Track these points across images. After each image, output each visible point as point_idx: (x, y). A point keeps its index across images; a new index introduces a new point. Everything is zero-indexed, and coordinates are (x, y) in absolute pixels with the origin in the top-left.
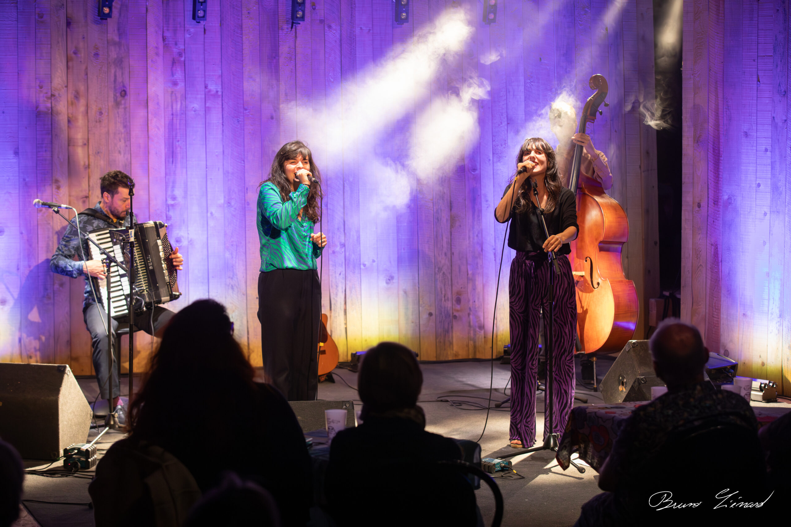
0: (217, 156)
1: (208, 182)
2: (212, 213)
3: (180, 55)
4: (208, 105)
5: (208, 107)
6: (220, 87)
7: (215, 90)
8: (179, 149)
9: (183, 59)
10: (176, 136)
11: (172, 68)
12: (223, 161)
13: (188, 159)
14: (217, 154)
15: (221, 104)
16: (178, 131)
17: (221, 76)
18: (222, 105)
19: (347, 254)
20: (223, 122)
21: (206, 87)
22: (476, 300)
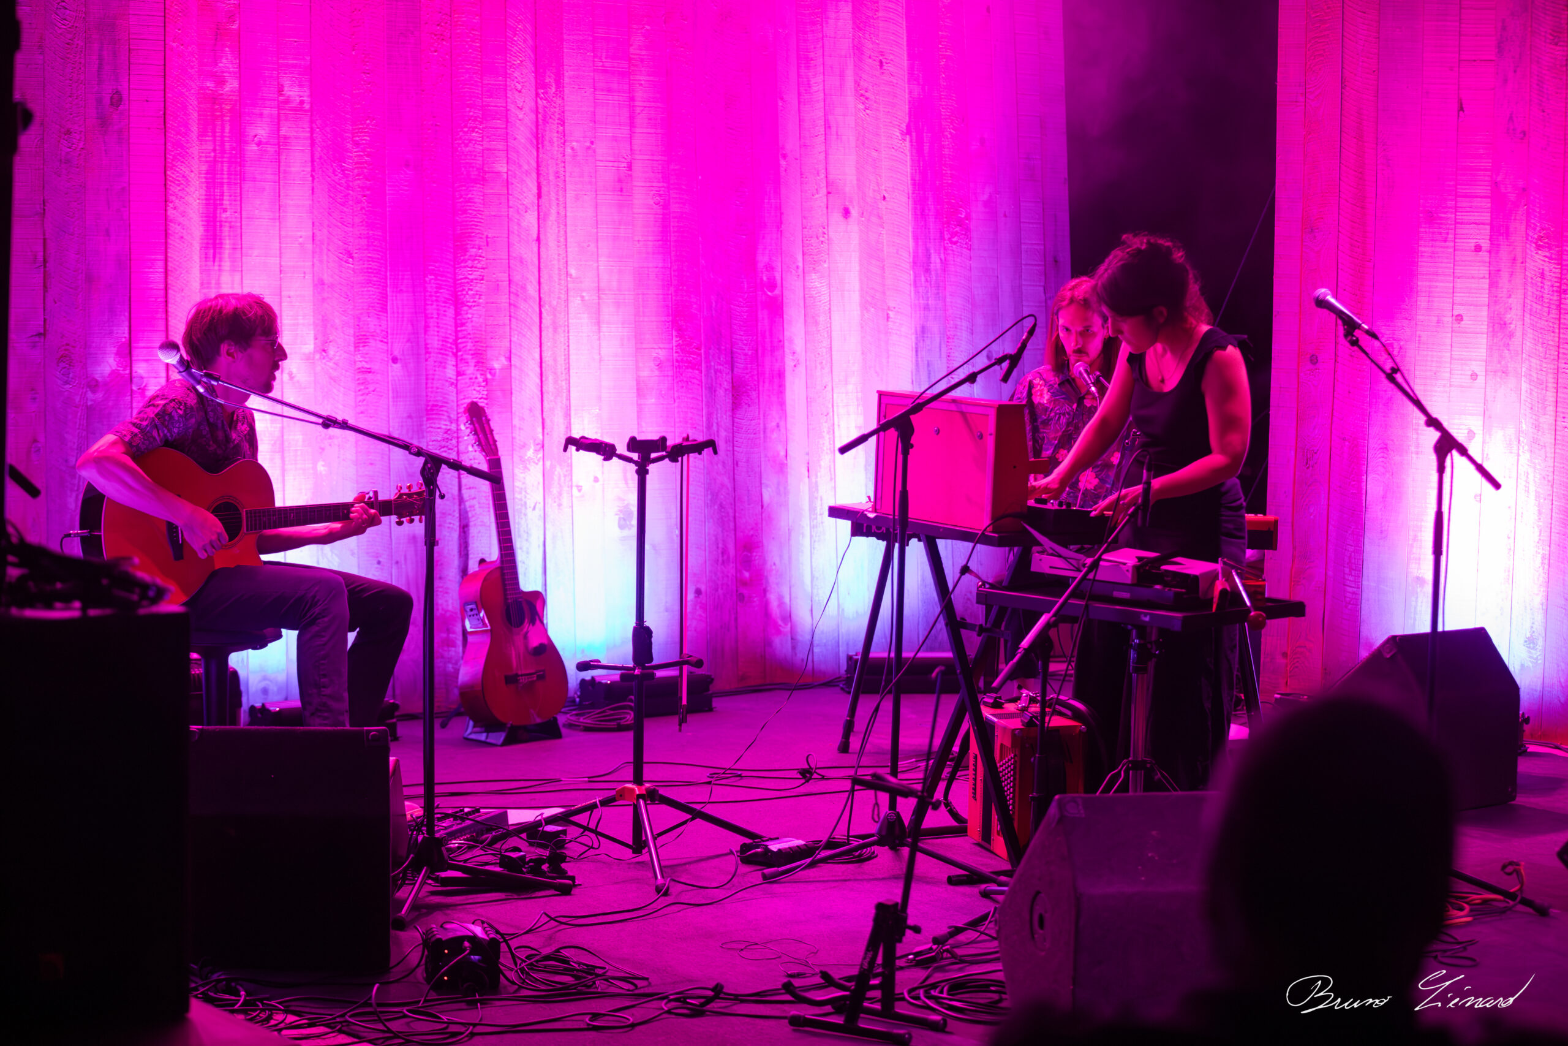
0: (302, 245)
1: (285, 304)
2: (291, 374)
3: (231, 16)
4: (283, 132)
5: (286, 138)
6: (307, 92)
7: (298, 100)
8: (226, 229)
9: (235, 26)
10: (221, 200)
11: (214, 45)
12: (313, 257)
13: (244, 251)
14: (301, 240)
15: (309, 129)
16: (225, 187)
17: (310, 68)
18: (312, 133)
20: (313, 170)
21: (281, 91)
22: (777, 560)
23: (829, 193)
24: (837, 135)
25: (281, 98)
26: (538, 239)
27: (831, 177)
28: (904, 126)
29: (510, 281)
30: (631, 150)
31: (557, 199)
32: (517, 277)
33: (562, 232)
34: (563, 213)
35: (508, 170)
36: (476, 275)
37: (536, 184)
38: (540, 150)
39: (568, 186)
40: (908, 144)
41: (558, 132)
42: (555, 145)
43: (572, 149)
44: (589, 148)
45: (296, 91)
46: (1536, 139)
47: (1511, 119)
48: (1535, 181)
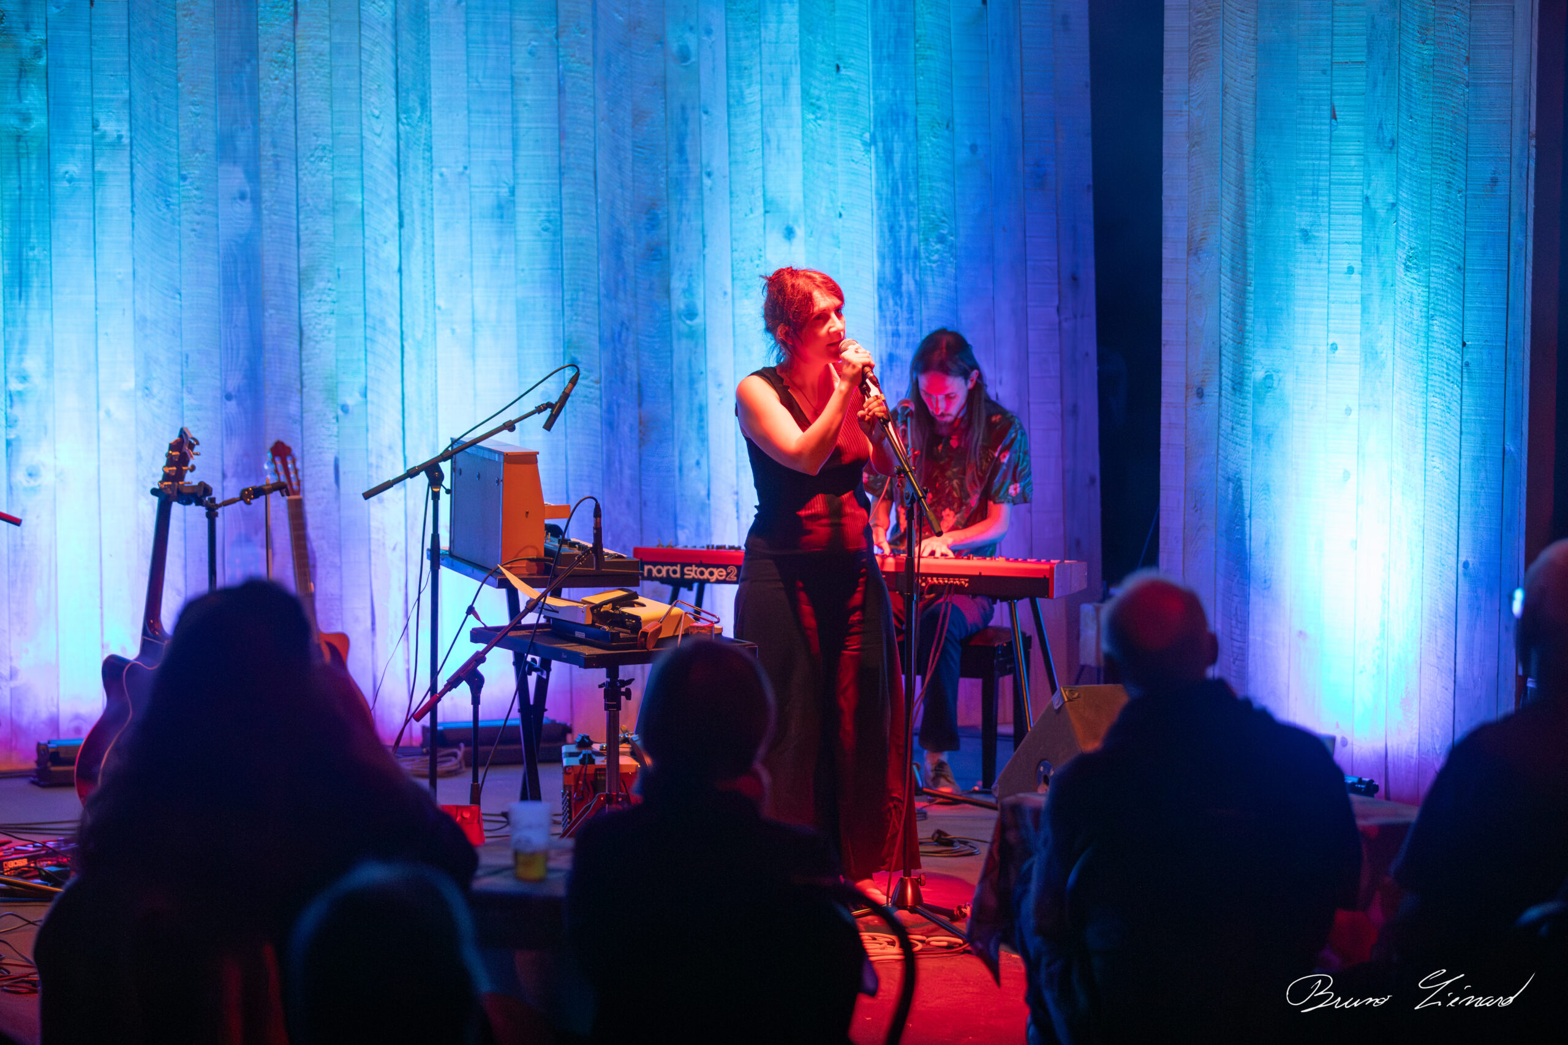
0: (120, 282)
1: (100, 342)
2: (108, 413)
3: (37, 53)
4: (99, 167)
5: (102, 174)
6: (126, 126)
7: (115, 134)
8: (34, 266)
9: (42, 62)
10: (28, 237)
11: (18, 82)
12: (134, 294)
13: (54, 289)
14: (119, 277)
15: (128, 165)
16: (33, 225)
17: (130, 101)
18: (132, 168)
20: (133, 206)
23: (766, 212)
24: (779, 148)
25: (96, 133)
26: (400, 270)
27: (769, 195)
28: (867, 136)
29: (365, 314)
30: (514, 174)
31: (423, 228)
32: (373, 310)
33: (429, 263)
34: (429, 242)
35: (363, 199)
36: (325, 308)
37: (397, 213)
38: (403, 178)
39: (435, 216)
40: (873, 156)
41: (424, 158)
42: (421, 171)
43: (441, 175)
44: (462, 174)
45: (113, 126)
46: (1403, 148)
47: (1380, 127)
48: (1404, 195)
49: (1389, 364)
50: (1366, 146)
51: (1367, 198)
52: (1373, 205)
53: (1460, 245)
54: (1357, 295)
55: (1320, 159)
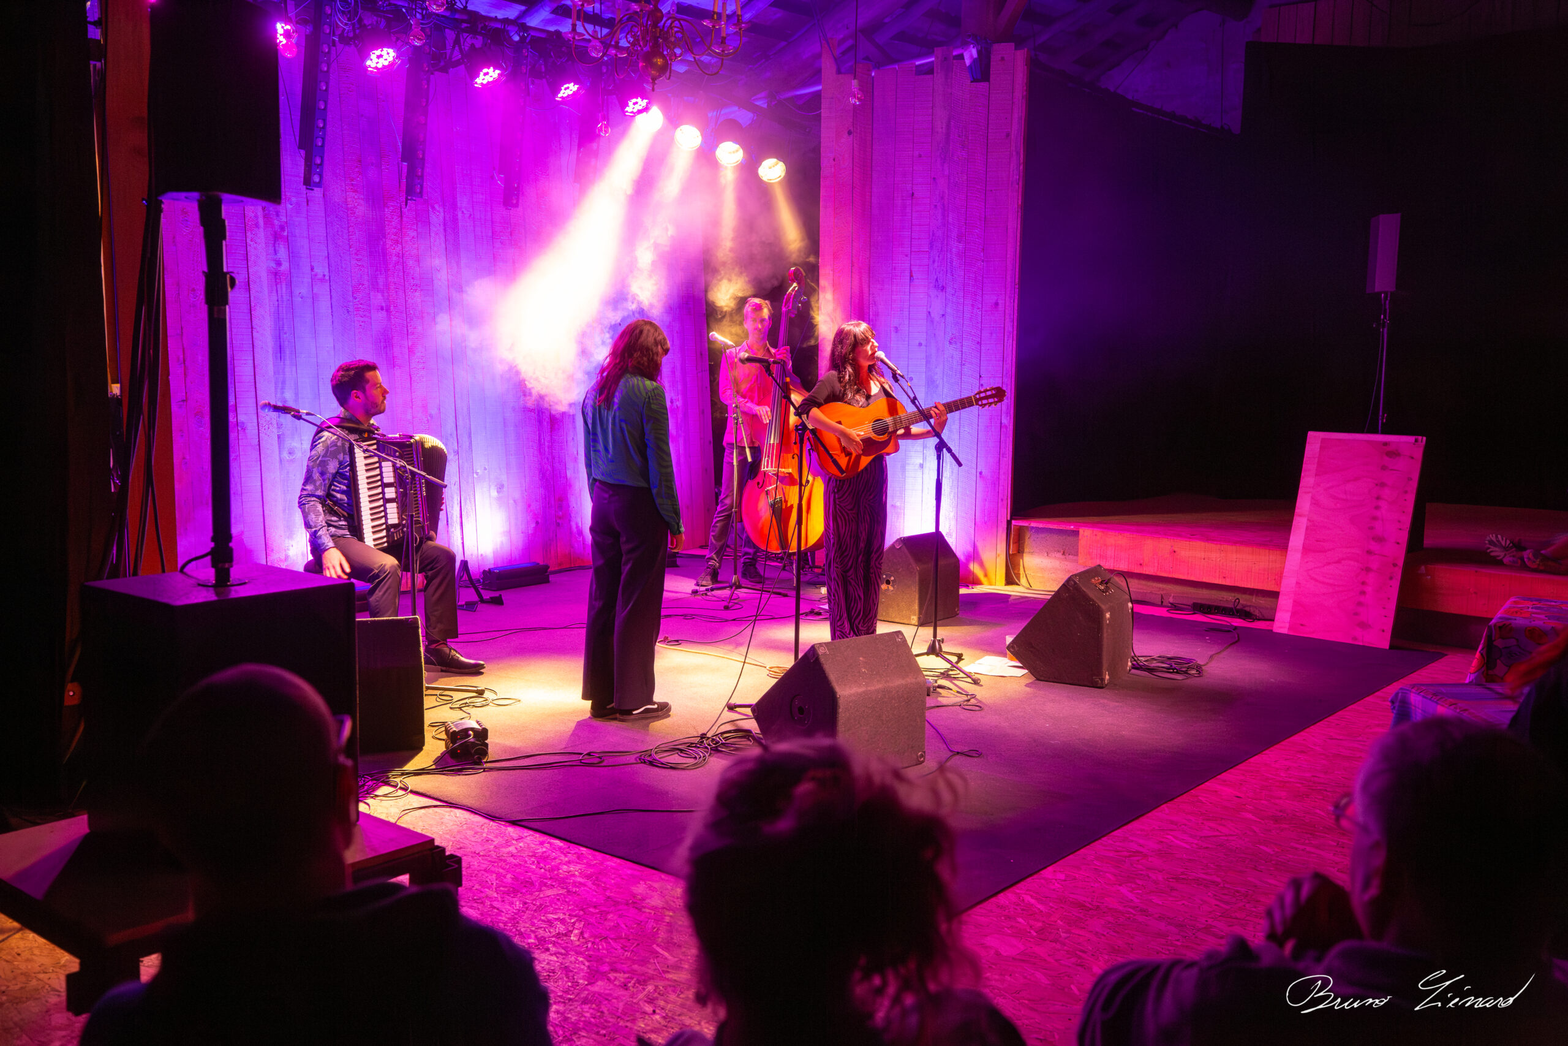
0: (329, 351)
1: (320, 383)
3: (282, 228)
4: (315, 291)
5: (316, 294)
6: (327, 270)
7: (322, 274)
8: (286, 343)
9: (285, 234)
10: (283, 327)
11: (274, 244)
13: (297, 355)
14: (327, 349)
15: (329, 290)
16: (285, 320)
17: (328, 257)
18: (331, 292)
19: (461, 462)
20: (332, 312)
21: (312, 269)
22: (575, 505)
25: (313, 273)
29: (438, 369)
32: (441, 367)
35: (434, 312)
36: (421, 366)
38: (451, 301)
39: (466, 320)
45: (321, 270)
46: (949, 290)
47: (937, 280)
48: (949, 310)
49: (941, 386)
50: (929, 289)
51: (929, 312)
52: (932, 315)
53: (979, 333)
54: (923, 355)
55: (904, 295)
